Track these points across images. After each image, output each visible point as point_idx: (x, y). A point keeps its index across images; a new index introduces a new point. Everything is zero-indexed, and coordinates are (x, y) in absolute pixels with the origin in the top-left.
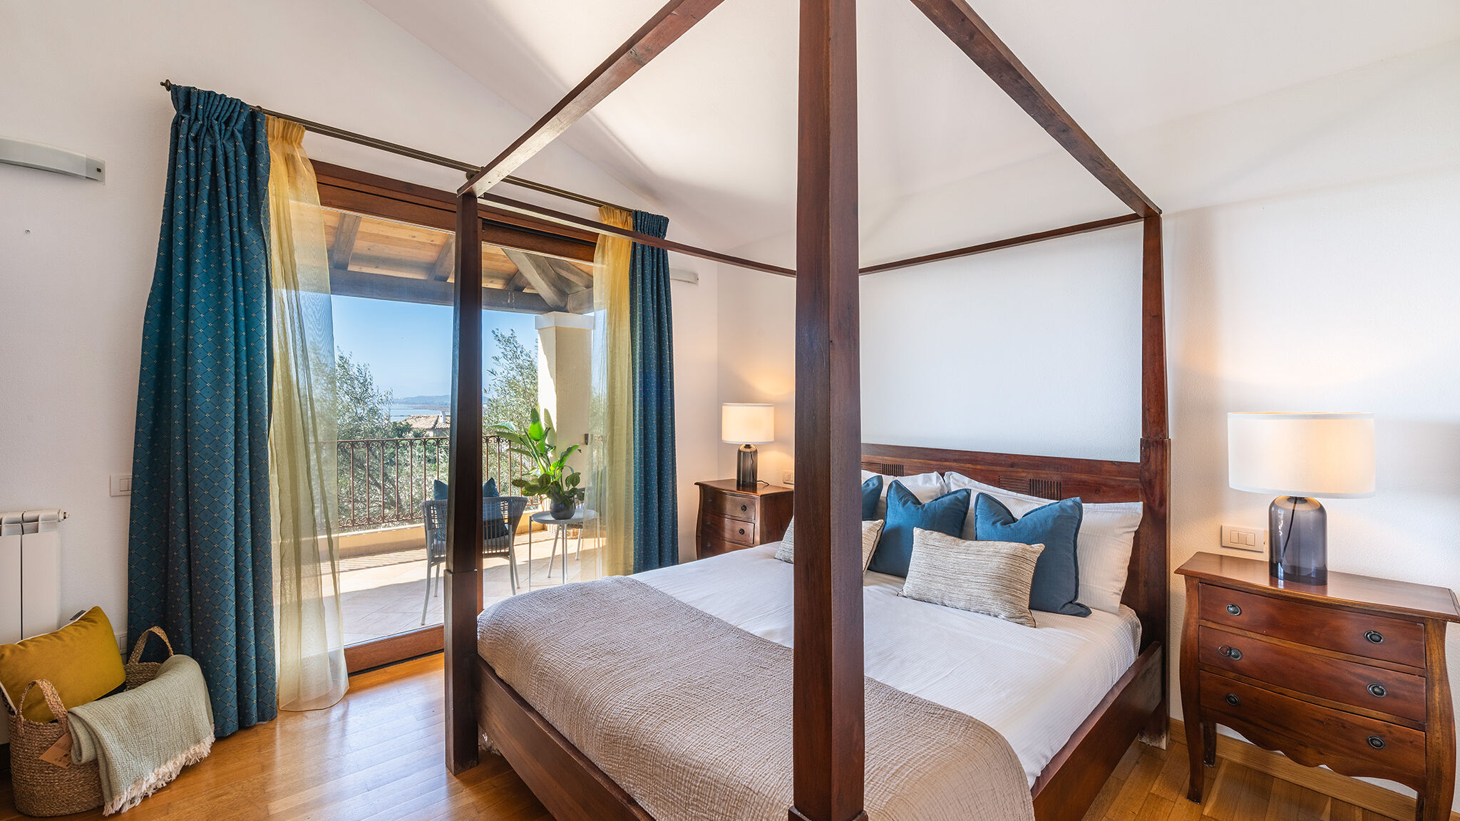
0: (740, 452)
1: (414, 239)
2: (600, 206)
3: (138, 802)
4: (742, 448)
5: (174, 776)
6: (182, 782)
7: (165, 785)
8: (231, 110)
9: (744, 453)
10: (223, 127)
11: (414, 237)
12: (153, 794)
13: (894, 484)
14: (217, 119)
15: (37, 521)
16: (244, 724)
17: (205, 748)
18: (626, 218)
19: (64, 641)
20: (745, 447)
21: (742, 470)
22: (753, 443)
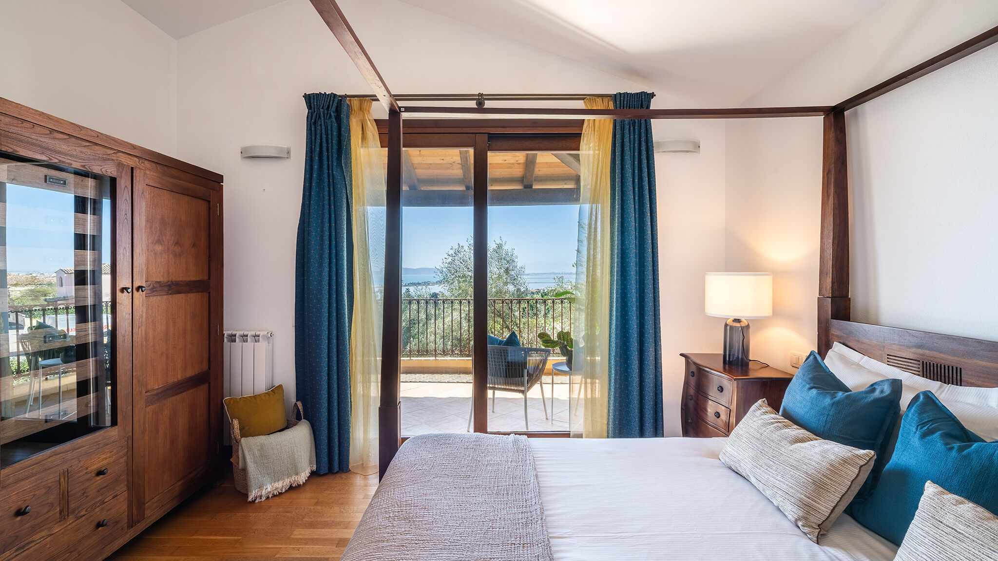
0: (726, 325)
1: (505, 162)
2: (583, 99)
3: (263, 499)
4: (730, 322)
5: (284, 491)
6: (287, 495)
7: (278, 494)
8: (328, 101)
9: (731, 327)
10: (326, 112)
11: (505, 160)
12: (272, 497)
13: (922, 397)
14: (323, 108)
15: (259, 336)
16: (331, 471)
17: (303, 477)
18: (608, 103)
19: (256, 400)
20: (733, 321)
21: (728, 346)
22: (743, 317)
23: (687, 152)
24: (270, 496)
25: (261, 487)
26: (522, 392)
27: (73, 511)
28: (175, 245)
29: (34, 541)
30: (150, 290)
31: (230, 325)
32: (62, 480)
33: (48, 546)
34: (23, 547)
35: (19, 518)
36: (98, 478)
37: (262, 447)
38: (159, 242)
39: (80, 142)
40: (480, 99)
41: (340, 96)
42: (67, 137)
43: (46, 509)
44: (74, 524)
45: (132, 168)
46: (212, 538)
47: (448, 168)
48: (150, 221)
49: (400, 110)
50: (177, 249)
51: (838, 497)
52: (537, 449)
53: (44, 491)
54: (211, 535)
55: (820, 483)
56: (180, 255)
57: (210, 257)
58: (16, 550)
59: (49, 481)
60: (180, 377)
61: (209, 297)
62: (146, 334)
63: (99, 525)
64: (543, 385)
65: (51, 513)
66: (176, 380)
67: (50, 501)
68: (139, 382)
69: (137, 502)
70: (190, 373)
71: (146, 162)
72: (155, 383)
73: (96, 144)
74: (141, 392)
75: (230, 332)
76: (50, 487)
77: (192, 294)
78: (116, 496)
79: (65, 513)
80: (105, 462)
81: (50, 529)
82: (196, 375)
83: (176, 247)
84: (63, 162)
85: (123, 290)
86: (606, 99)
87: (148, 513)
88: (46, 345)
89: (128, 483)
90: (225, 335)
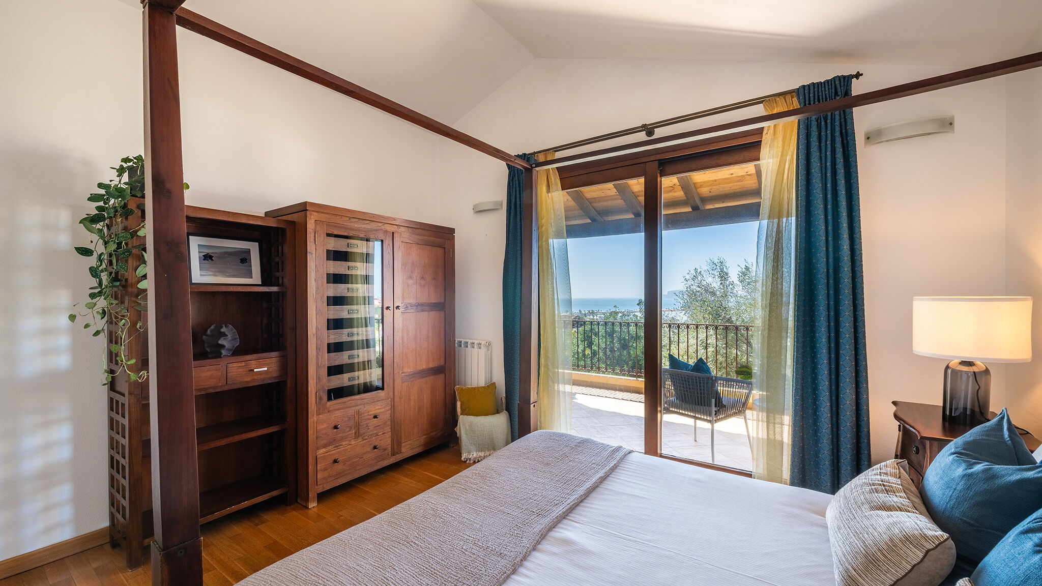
2: (761, 102)
4: (954, 363)
9: (957, 372)
15: (481, 344)
18: (792, 101)
19: (475, 391)
20: (960, 363)
21: (949, 397)
22: (979, 359)
23: (929, 134)
24: (476, 461)
25: (469, 452)
26: (710, 421)
27: (361, 435)
28: (421, 280)
29: (342, 445)
30: (404, 308)
31: (460, 335)
32: (356, 415)
33: (349, 450)
34: (337, 446)
35: (335, 430)
36: (374, 420)
37: (471, 425)
38: (410, 277)
39: (364, 221)
40: (649, 129)
41: (529, 154)
42: (358, 220)
43: (348, 430)
44: (362, 442)
45: (393, 233)
46: (434, 476)
47: (670, 191)
48: (404, 264)
49: (532, 167)
50: (423, 282)
51: (892, 580)
52: (633, 462)
53: (347, 419)
54: (434, 474)
55: (872, 556)
56: (424, 286)
57: (445, 286)
58: (334, 447)
59: (349, 414)
60: (424, 367)
61: (445, 314)
62: (403, 337)
63: (375, 448)
64: (747, 420)
65: (350, 432)
66: (422, 368)
67: (350, 425)
68: (398, 366)
69: (397, 441)
70: (431, 365)
71: (402, 227)
72: (409, 370)
73: (373, 221)
74: (399, 373)
75: (459, 340)
76: (350, 418)
77: (433, 312)
78: (385, 433)
79: (357, 435)
80: (378, 411)
81: (350, 441)
82: (435, 367)
83: (421, 281)
84: (356, 235)
85: (388, 308)
86: (788, 97)
87: (403, 450)
88: (349, 338)
89: (391, 428)
90: (456, 342)
